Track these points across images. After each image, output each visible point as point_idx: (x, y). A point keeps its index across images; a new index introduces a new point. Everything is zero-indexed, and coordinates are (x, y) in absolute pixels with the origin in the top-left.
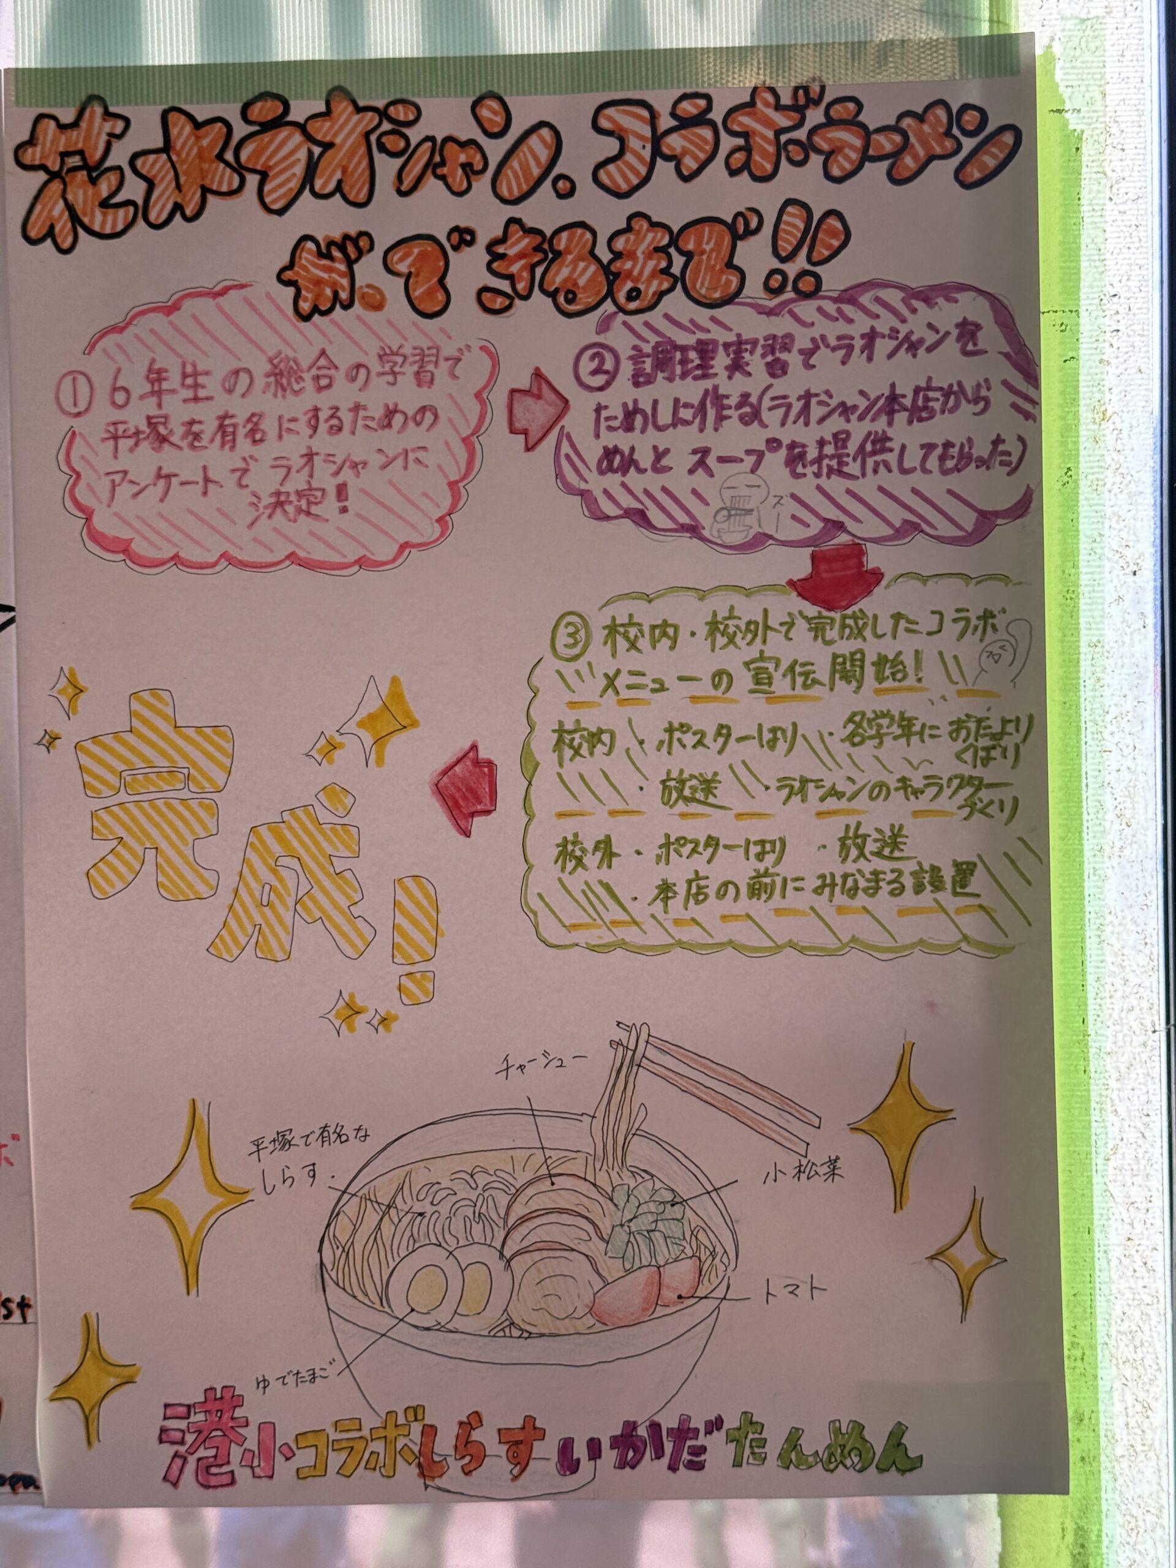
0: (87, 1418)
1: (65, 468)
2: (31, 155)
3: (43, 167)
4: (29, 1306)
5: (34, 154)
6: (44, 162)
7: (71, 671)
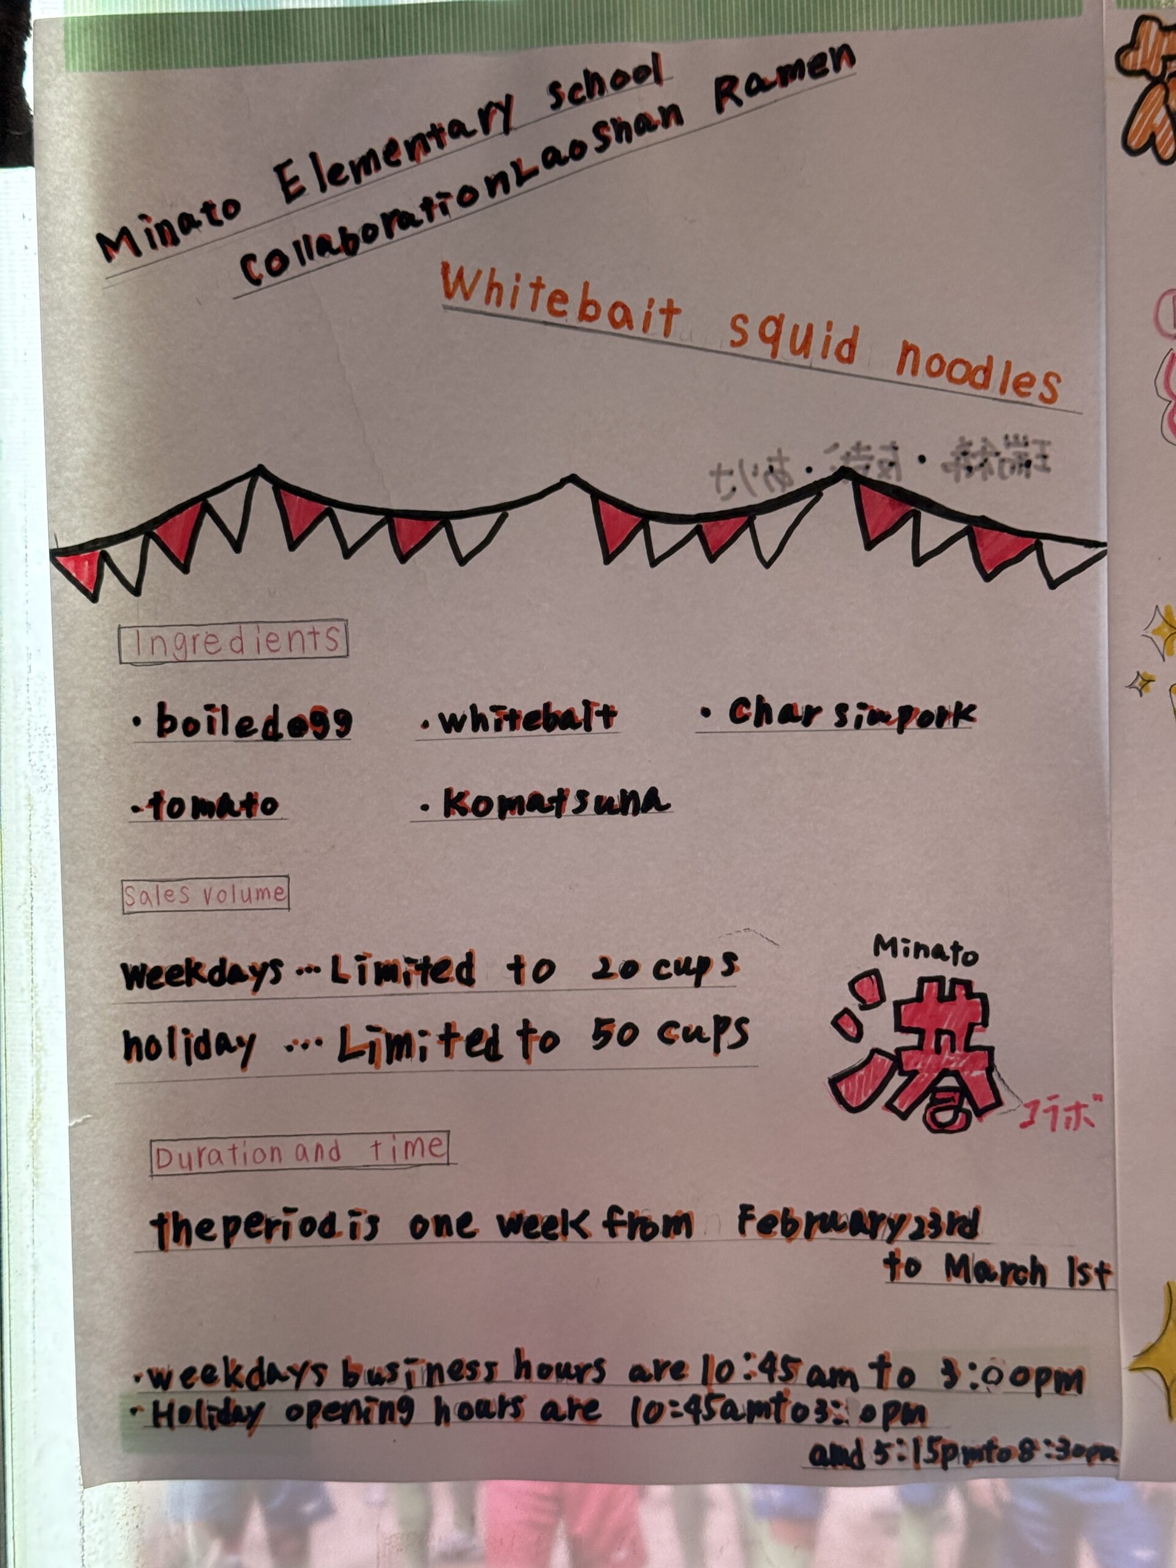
0: (1168, 1389)
1: (1164, 394)
2: (1133, 60)
3: (1144, 72)
4: (1109, 1272)
5: (1135, 59)
6: (1145, 66)
7: (1168, 610)
